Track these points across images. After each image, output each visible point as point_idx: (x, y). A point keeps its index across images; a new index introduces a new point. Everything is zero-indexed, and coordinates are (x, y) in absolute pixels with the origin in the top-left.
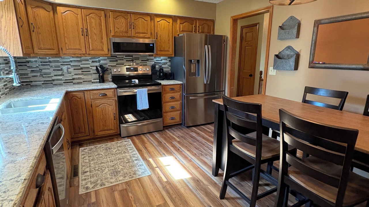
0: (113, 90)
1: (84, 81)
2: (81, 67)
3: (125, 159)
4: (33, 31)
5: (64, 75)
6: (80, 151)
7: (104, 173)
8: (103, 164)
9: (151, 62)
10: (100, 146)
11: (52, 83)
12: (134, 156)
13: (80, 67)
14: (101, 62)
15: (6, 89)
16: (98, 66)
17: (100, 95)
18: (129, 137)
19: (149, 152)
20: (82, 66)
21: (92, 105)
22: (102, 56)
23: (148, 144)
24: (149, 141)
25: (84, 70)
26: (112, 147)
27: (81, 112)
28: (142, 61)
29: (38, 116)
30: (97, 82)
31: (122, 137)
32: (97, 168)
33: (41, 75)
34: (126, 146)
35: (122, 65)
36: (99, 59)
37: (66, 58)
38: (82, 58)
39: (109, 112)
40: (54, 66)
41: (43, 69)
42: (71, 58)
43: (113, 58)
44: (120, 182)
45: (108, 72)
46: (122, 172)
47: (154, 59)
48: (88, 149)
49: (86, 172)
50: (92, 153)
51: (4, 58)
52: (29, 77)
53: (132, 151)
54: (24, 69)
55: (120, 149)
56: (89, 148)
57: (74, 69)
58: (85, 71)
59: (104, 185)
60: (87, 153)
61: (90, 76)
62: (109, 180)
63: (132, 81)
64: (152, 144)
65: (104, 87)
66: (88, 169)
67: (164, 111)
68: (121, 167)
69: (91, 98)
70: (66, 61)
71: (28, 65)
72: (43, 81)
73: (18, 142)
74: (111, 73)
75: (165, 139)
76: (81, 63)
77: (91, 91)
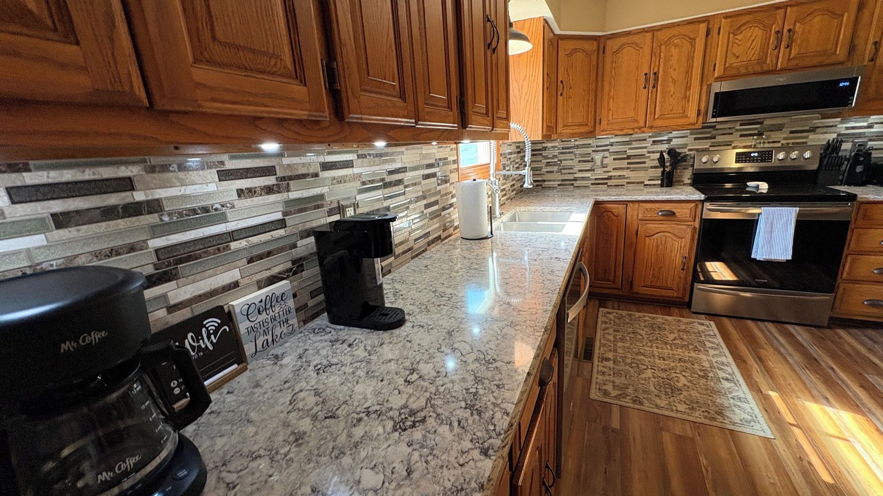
0: (693, 205)
1: (628, 183)
2: (629, 154)
3: (696, 366)
4: (561, 95)
5: (594, 170)
6: (600, 313)
7: (642, 376)
8: (642, 357)
9: (826, 133)
10: (640, 317)
11: (573, 184)
12: (723, 367)
13: (626, 154)
14: (672, 143)
15: (513, 191)
16: (665, 152)
17: (660, 214)
18: (712, 315)
19: (768, 371)
20: (630, 152)
21: (637, 231)
22: (679, 128)
23: (767, 351)
24: (772, 345)
25: (632, 161)
26: (667, 327)
27: (615, 242)
28: (792, 132)
29: (552, 243)
30: (654, 185)
31: (692, 310)
32: (629, 361)
33: (559, 171)
34: (701, 336)
35: (729, 147)
36: (670, 135)
37: (604, 138)
38: (633, 136)
39: (672, 251)
40: (579, 154)
41: (565, 160)
42: (612, 138)
43: (705, 131)
44: (679, 415)
45: (684, 163)
46: (685, 393)
47: (839, 126)
48: (615, 314)
49: (607, 359)
50: (622, 325)
51: (517, 145)
52: (542, 173)
53: (717, 352)
54: (538, 161)
55: (685, 337)
56: (617, 313)
57: (614, 159)
58: (635, 162)
59: (641, 403)
60: (612, 322)
61: (643, 172)
62: (653, 398)
63: (748, 186)
64: (781, 354)
65: (671, 197)
66: (610, 355)
67: (845, 275)
68: (683, 381)
69: (640, 217)
70: (603, 144)
71: (544, 154)
72: (559, 180)
73: (522, 288)
74: (693, 166)
75: (833, 356)
76: (630, 146)
77: (641, 204)
